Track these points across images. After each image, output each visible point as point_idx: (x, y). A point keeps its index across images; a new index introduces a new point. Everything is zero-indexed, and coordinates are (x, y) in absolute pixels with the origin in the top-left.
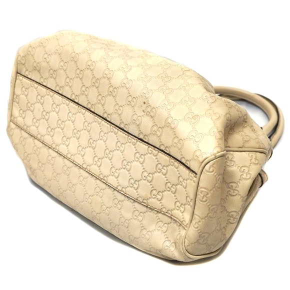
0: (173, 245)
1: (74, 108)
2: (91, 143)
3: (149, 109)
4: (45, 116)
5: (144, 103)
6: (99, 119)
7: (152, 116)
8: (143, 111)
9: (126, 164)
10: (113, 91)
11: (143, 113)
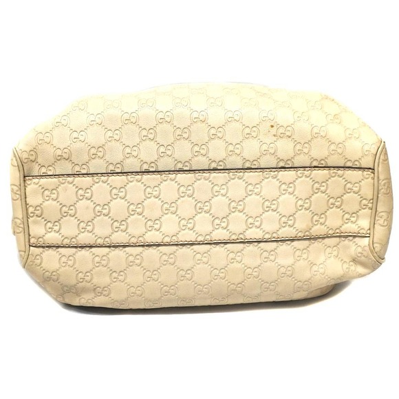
0: (351, 263)
1: (154, 179)
2: (201, 207)
3: (281, 130)
4: (101, 210)
5: (272, 126)
6: (204, 174)
7: (290, 135)
8: (274, 135)
9: (270, 205)
10: (216, 133)
11: (275, 138)
